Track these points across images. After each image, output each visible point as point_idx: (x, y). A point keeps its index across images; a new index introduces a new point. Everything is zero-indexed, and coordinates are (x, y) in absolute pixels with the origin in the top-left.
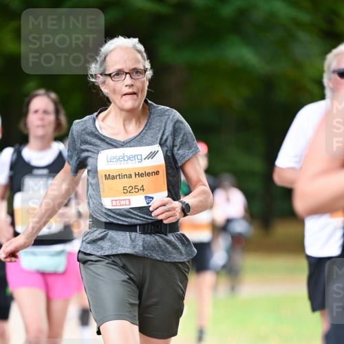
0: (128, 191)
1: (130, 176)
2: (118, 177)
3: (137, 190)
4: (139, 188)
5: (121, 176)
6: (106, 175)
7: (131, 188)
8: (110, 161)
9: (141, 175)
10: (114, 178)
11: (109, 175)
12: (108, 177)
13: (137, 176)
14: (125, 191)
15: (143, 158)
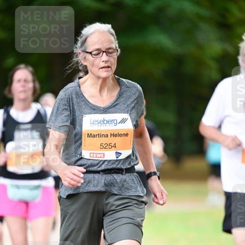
0: (104, 147)
1: (107, 136)
2: (97, 136)
3: (110, 147)
4: (112, 145)
5: (100, 135)
6: (88, 134)
7: (106, 145)
8: (93, 123)
9: (114, 135)
10: (94, 136)
11: (91, 134)
12: (89, 135)
13: (112, 136)
14: (102, 147)
15: (118, 122)
